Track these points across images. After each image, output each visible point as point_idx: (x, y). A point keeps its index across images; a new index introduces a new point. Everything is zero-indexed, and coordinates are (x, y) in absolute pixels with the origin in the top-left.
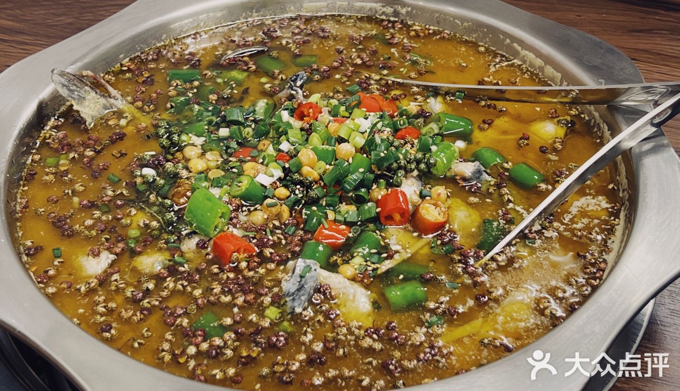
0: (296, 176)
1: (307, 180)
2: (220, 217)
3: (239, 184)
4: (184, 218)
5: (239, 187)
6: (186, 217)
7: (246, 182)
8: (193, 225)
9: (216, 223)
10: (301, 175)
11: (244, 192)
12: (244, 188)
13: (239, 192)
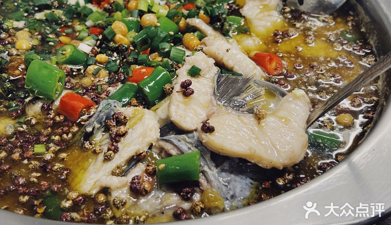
0: (112, 44)
1: (123, 47)
2: (59, 82)
3: (64, 52)
4: (25, 87)
5: (64, 54)
6: (27, 86)
7: (69, 50)
8: (34, 92)
9: (56, 87)
10: (115, 42)
11: (68, 59)
12: (68, 55)
13: (64, 59)
